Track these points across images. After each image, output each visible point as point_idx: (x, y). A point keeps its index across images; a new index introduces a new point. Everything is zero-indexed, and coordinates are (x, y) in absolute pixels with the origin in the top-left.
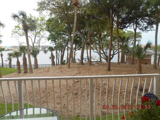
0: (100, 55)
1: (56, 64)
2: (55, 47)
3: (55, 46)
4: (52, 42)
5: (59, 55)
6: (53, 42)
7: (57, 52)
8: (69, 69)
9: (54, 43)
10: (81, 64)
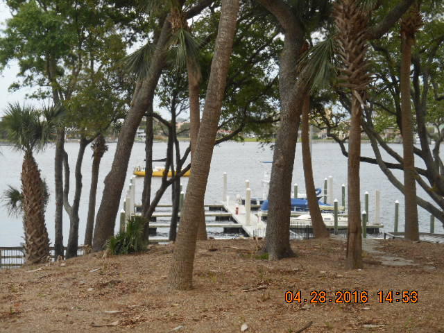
0: (408, 190)
1: (52, 243)
2: (49, 114)
3: (49, 103)
4: (28, 72)
5: (79, 177)
6: (38, 76)
7: (61, 156)
8: (186, 296)
9: (41, 83)
10: (271, 256)
